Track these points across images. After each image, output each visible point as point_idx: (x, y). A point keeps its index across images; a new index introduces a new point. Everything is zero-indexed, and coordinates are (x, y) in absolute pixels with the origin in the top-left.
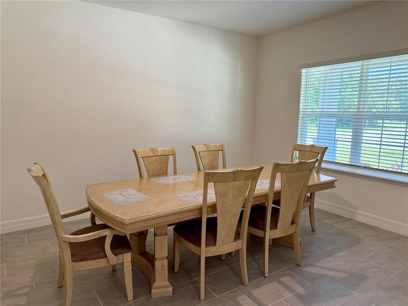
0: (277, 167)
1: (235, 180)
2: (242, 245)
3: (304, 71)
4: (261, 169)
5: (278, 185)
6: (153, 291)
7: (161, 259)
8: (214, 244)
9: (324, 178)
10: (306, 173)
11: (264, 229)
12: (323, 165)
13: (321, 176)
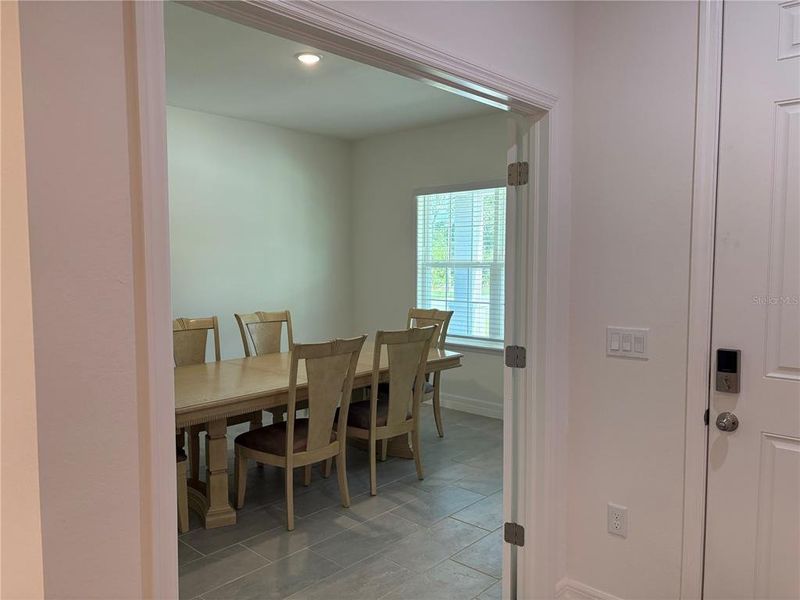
0: (381, 337)
1: (332, 355)
2: (339, 449)
3: (420, 198)
4: (364, 338)
5: (384, 364)
6: (208, 519)
7: (219, 472)
8: (304, 448)
9: (449, 354)
10: (422, 344)
11: (368, 428)
12: (448, 340)
13: (446, 352)
